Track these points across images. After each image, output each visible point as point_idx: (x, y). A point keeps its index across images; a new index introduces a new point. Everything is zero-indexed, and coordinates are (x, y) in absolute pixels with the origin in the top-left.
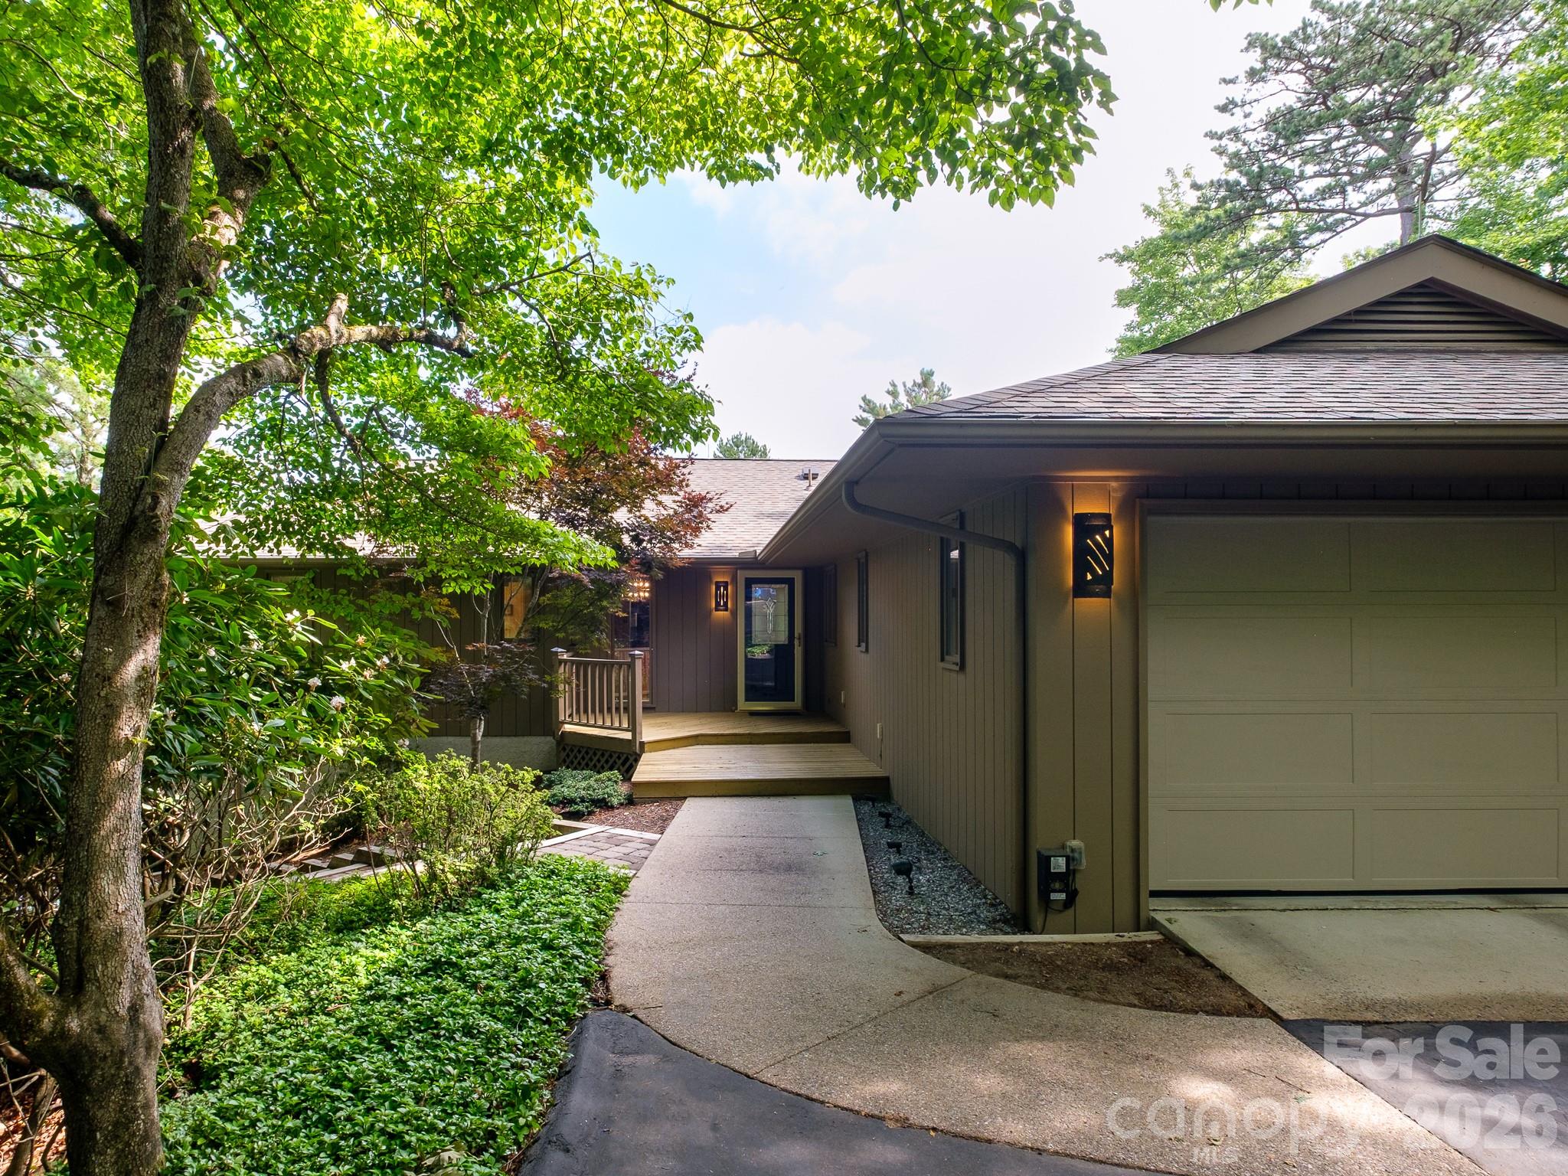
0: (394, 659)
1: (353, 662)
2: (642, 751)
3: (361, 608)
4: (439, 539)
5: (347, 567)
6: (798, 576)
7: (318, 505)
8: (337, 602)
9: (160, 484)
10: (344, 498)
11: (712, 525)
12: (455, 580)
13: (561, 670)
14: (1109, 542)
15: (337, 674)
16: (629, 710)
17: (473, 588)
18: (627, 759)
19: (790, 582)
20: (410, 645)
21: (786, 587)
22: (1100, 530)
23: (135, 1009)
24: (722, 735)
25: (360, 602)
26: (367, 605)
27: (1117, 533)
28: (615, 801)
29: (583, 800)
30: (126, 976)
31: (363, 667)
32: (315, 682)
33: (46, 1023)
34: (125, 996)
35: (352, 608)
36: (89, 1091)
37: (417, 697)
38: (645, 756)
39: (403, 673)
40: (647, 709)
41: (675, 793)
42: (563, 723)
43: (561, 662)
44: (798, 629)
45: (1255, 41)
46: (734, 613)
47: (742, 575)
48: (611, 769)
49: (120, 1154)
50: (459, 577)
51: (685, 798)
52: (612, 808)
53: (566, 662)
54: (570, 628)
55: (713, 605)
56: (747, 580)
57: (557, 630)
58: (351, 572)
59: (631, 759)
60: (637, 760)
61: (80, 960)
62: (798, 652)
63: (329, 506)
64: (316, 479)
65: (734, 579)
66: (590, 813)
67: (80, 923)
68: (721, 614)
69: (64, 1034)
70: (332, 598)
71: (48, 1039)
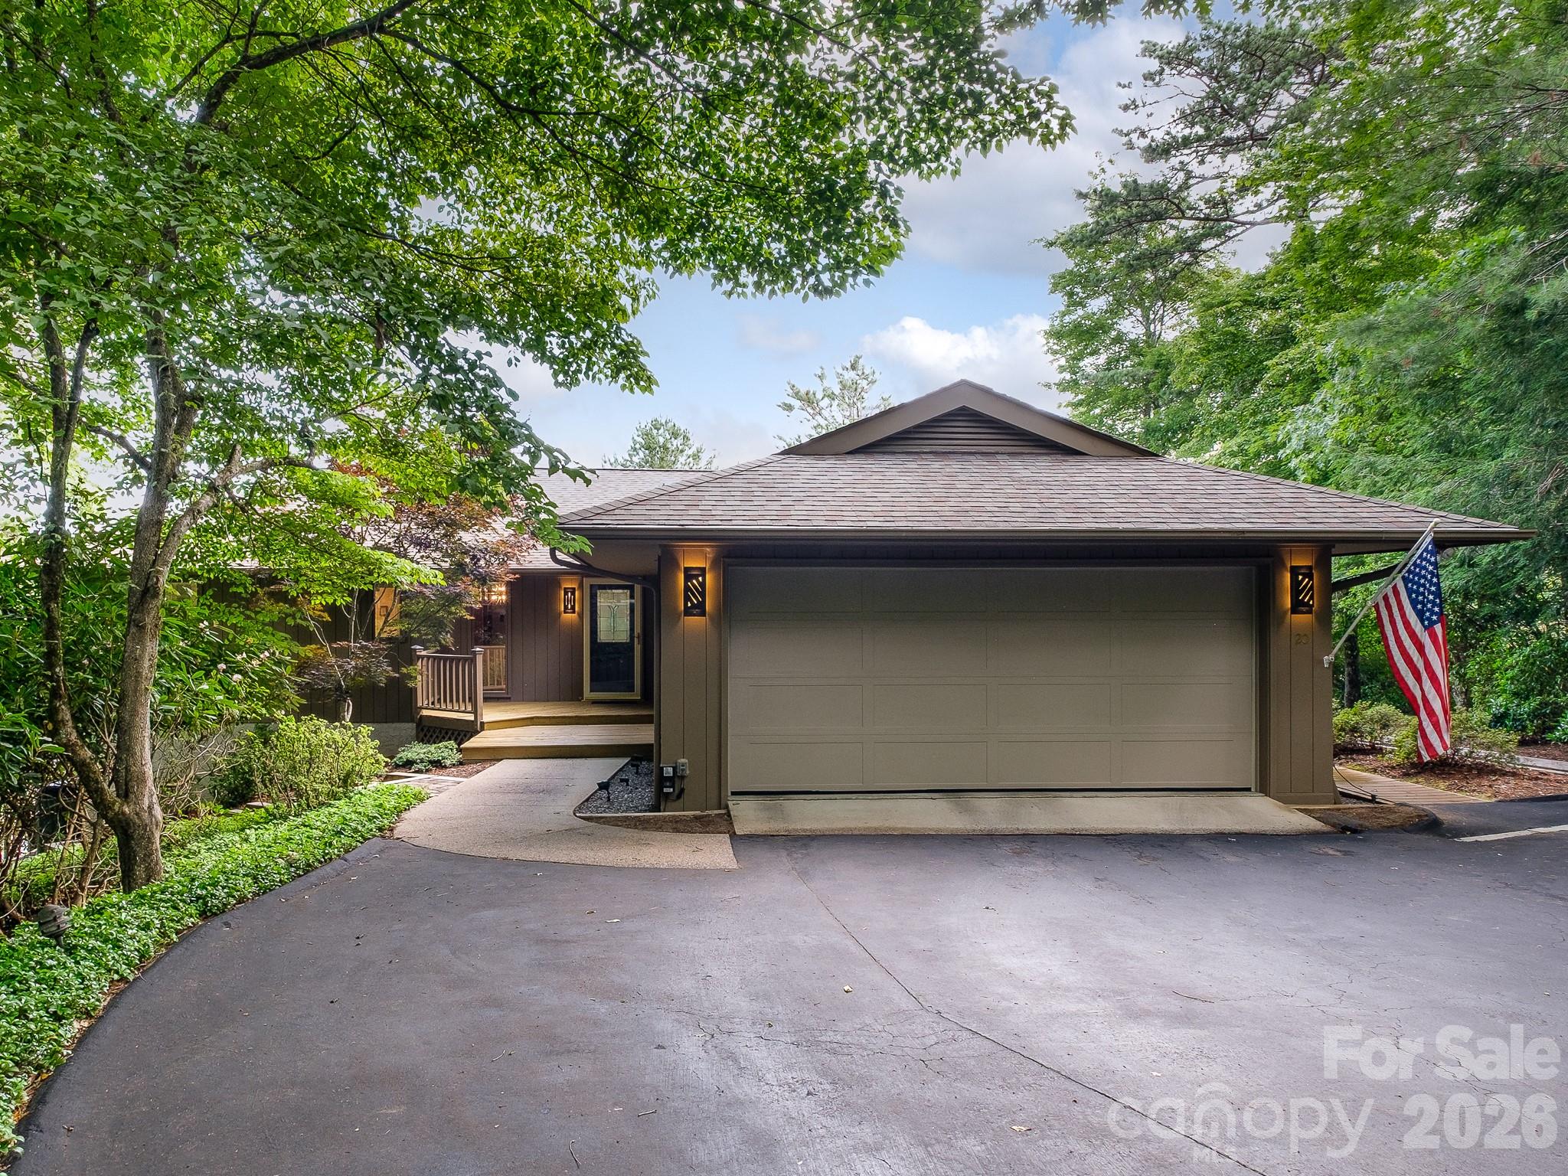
0: (274, 654)
1: (244, 655)
2: (481, 728)
3: (248, 617)
4: (308, 564)
5: (237, 586)
7: (215, 540)
8: (231, 613)
9: (159, 572)
10: (235, 535)
12: (321, 594)
13: (419, 663)
14: (703, 585)
15: (233, 663)
16: (473, 700)
17: (335, 600)
18: (465, 733)
19: (631, 588)
20: (285, 644)
21: (627, 592)
22: (696, 577)
23: (150, 808)
25: (248, 613)
26: (253, 615)
27: (709, 578)
28: (448, 762)
29: (422, 761)
30: (147, 793)
31: (251, 658)
32: (222, 666)
33: (116, 808)
34: (146, 802)
35: (242, 618)
36: (133, 839)
37: (289, 679)
38: (482, 731)
39: (279, 663)
40: (486, 699)
41: (495, 755)
42: (421, 708)
43: (419, 657)
44: (638, 630)
45: (1150, 49)
46: (581, 616)
47: (587, 582)
48: (450, 739)
49: (146, 868)
50: (324, 592)
51: (502, 759)
52: (445, 767)
53: (423, 657)
54: (423, 629)
55: (562, 608)
56: (592, 586)
57: (413, 631)
58: (241, 590)
59: (469, 733)
60: (473, 734)
61: (126, 784)
62: (637, 649)
63: (223, 541)
64: (213, 522)
65: (581, 586)
66: (430, 769)
67: (126, 768)
68: (569, 617)
69: (123, 813)
70: (227, 610)
71: (117, 814)
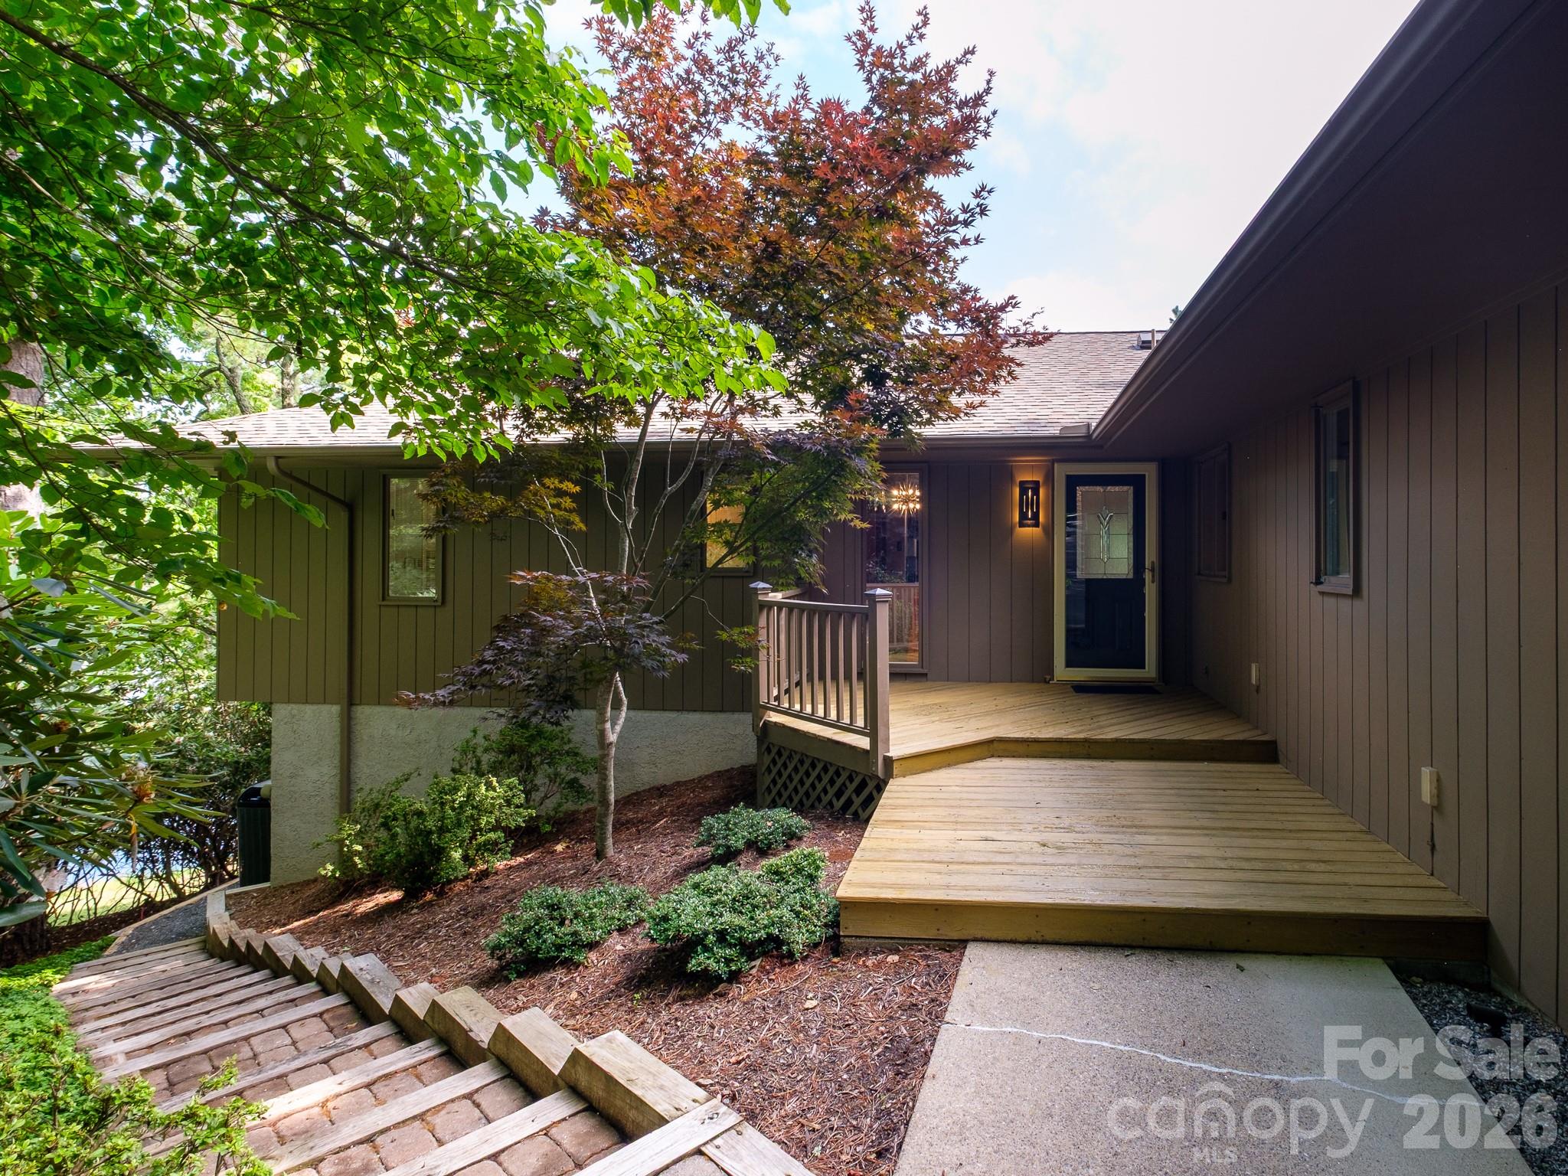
2: (889, 774)
6: (1150, 472)
11: (1018, 370)
18: (863, 785)
19: (1137, 482)
21: (1128, 490)
24: (1036, 741)
38: (893, 786)
41: (937, 928)
42: (769, 708)
43: (762, 606)
44: (1150, 555)
46: (1049, 531)
47: (1061, 471)
51: (963, 943)
55: (1017, 518)
56: (1069, 478)
59: (871, 785)
60: (880, 788)
62: (1151, 591)
65: (1050, 477)
66: (735, 977)
68: (1029, 533)
